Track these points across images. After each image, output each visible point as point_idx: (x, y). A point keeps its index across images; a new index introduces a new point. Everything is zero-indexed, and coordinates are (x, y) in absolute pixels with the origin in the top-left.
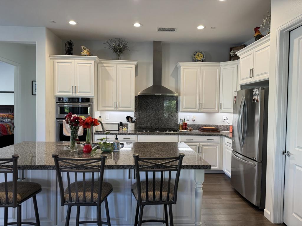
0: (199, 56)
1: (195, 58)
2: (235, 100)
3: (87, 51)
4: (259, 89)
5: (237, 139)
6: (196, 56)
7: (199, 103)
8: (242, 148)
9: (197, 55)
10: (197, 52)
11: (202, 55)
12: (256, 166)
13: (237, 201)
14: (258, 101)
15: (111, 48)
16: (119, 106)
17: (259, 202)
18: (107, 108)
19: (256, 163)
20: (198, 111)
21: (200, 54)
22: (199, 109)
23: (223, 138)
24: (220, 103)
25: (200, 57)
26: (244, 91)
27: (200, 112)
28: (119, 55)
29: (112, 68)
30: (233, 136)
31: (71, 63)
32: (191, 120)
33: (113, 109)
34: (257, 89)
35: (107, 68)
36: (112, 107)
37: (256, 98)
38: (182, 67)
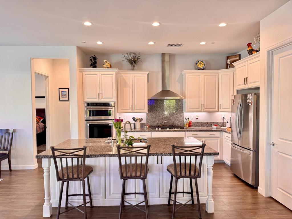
0: (201, 64)
1: (197, 66)
2: (233, 102)
3: (108, 64)
4: (252, 94)
5: (235, 134)
6: (198, 65)
7: (202, 105)
8: (239, 141)
9: (199, 63)
10: (199, 62)
11: (203, 63)
12: (251, 154)
13: (236, 182)
14: (251, 104)
15: (128, 61)
16: (135, 108)
17: (254, 182)
18: (125, 110)
19: (251, 152)
20: (201, 111)
21: (201, 62)
22: (201, 109)
23: (223, 133)
24: (219, 104)
25: (202, 66)
26: (240, 95)
27: (203, 112)
28: (134, 66)
29: (128, 77)
30: (232, 131)
31: (97, 74)
32: (194, 118)
33: (130, 111)
34: (251, 95)
35: (124, 77)
36: (129, 109)
37: (250, 101)
38: (187, 75)
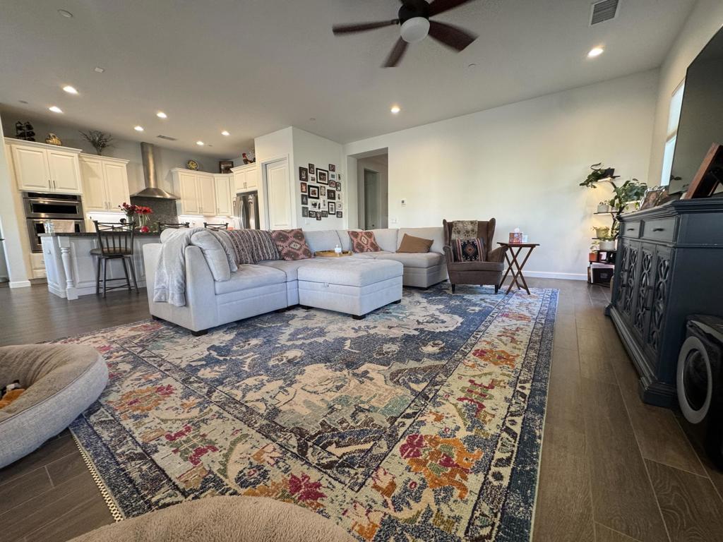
3: (58, 140)
6: (190, 164)
7: (199, 208)
10: (190, 161)
15: (89, 141)
16: (111, 206)
18: (95, 209)
21: (193, 163)
22: (200, 213)
25: (194, 166)
26: (240, 197)
28: (101, 151)
29: (94, 164)
31: (42, 152)
35: (88, 163)
36: (102, 208)
37: (251, 201)
38: (179, 173)
